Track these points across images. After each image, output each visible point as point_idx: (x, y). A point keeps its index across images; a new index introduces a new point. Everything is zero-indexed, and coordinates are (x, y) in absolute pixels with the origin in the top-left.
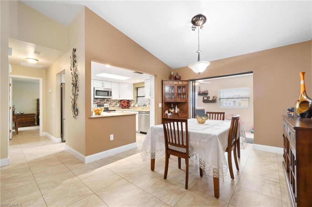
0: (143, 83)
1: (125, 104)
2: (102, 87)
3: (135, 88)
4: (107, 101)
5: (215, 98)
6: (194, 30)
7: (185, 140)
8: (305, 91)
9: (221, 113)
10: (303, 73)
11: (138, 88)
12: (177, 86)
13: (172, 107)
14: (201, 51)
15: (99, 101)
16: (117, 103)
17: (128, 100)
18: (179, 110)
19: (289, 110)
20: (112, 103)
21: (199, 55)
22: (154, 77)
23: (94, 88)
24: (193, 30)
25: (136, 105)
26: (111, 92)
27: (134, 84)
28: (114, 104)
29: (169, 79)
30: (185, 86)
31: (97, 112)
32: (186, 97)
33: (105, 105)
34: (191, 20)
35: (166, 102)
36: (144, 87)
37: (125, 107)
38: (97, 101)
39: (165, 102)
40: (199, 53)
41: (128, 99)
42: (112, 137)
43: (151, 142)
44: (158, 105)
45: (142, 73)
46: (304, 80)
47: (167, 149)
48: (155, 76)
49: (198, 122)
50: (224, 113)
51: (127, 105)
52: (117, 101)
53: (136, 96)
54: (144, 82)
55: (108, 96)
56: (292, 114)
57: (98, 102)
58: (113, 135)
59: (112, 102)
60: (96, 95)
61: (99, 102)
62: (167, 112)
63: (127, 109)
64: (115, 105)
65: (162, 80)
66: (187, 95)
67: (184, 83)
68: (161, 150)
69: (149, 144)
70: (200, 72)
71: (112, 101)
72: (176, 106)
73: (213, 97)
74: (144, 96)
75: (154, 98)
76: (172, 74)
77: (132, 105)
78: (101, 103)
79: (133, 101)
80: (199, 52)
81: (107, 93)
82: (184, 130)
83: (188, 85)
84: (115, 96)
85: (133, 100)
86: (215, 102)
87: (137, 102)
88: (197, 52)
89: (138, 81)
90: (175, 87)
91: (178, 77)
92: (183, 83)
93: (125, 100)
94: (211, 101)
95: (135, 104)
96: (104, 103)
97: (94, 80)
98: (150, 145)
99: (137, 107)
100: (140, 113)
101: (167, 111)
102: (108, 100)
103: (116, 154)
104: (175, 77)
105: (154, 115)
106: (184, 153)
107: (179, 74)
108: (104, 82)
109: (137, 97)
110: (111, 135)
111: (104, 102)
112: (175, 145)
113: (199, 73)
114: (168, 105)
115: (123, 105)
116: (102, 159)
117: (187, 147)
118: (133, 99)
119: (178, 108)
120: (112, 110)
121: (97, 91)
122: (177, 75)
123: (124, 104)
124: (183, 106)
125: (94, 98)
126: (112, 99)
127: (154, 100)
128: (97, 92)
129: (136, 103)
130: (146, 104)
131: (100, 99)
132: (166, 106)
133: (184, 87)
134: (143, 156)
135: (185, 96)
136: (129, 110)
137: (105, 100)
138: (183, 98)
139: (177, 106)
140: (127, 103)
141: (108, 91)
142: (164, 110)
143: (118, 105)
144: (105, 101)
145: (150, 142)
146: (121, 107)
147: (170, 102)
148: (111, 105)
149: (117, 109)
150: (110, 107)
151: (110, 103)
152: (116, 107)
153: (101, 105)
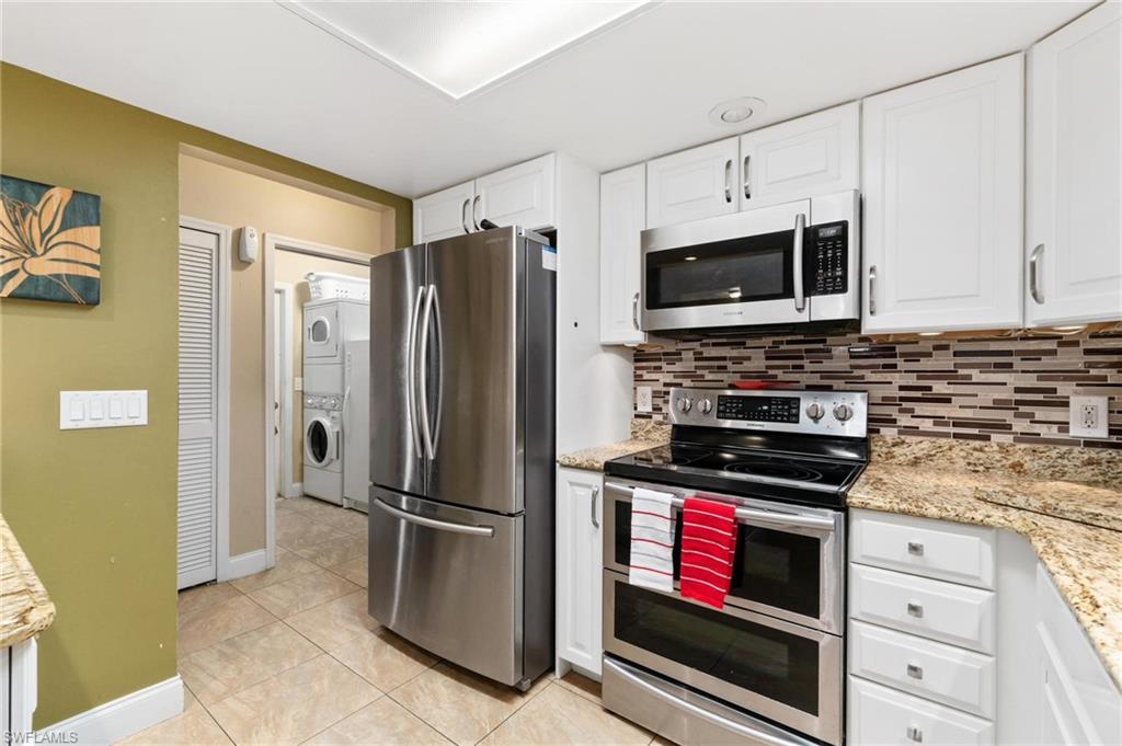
15: (758, 362)
16: (1064, 389)
20: (940, 387)
28: (988, 396)
33: (808, 401)
38: (738, 360)
52: (1073, 359)
57: (747, 366)
59: (949, 376)
61: (761, 375)
64: (1000, 405)
71: (944, 361)
78: (781, 375)
96: (808, 380)
111: (826, 375)
126: (871, 326)
131: (768, 341)
137: (840, 351)
148: (920, 408)
149: (1058, 474)
150: (913, 430)
151: (912, 380)
152: (1024, 437)
153: (767, 400)
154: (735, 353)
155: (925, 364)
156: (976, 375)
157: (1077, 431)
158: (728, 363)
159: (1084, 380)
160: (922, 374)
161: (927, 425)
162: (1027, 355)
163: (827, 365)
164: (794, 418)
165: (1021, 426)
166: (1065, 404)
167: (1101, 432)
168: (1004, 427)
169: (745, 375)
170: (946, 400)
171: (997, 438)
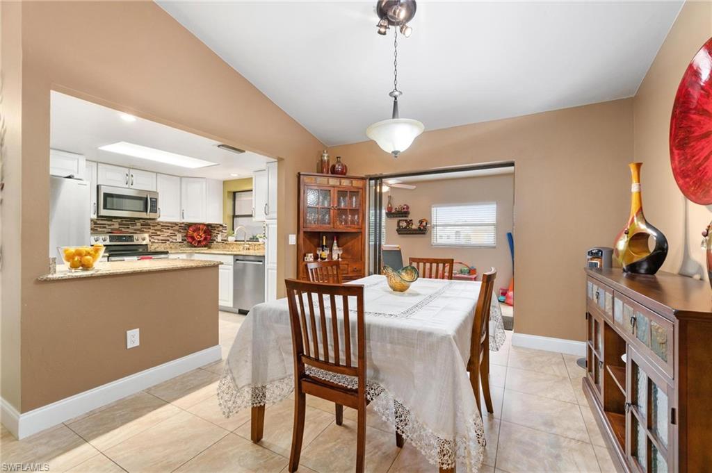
0: (250, 180)
1: (201, 235)
2: (127, 186)
3: (229, 192)
4: (142, 225)
5: (424, 224)
6: (384, 34)
7: (354, 350)
8: (641, 209)
9: (444, 262)
10: (639, 166)
11: (237, 194)
12: (336, 189)
13: (324, 244)
14: (401, 93)
16: (176, 233)
17: (209, 225)
18: (340, 253)
19: (590, 253)
20: (159, 233)
21: (395, 103)
22: (276, 163)
23: (98, 187)
24: (380, 32)
25: (231, 239)
26: (155, 202)
27: (224, 182)
28: (166, 234)
29: (318, 172)
30: (357, 190)
31: (76, 259)
32: (358, 218)
33: (135, 236)
34: (376, 6)
35: (309, 230)
36: (252, 190)
37: (199, 242)
39: (304, 232)
40: (396, 99)
41: (207, 223)
42: (133, 338)
43: (253, 352)
44: (287, 239)
45: (244, 151)
46: (639, 182)
47: (301, 376)
48: (280, 160)
49: (391, 287)
50: (451, 262)
51: (205, 239)
52: (177, 228)
53: (231, 214)
54: (252, 178)
55: (147, 212)
56: (597, 261)
57: (112, 227)
58: (137, 330)
59: (158, 230)
60: (105, 207)
61: (116, 229)
62: (310, 257)
63: (205, 250)
64: (168, 236)
65: (299, 173)
66: (361, 215)
67: (356, 183)
68: (283, 379)
69: (246, 361)
70: (397, 149)
71: (159, 227)
72: (335, 241)
73: (420, 221)
74: (251, 216)
75: (276, 221)
76: (326, 158)
77: (219, 238)
79: (221, 228)
80: (396, 93)
81: (141, 203)
82: (353, 316)
83: (364, 188)
84: (167, 213)
85: (221, 225)
86: (424, 234)
87: (233, 230)
88: (391, 94)
89: (234, 175)
90: (332, 192)
91: (339, 168)
92: (352, 183)
93: (200, 224)
94: (415, 230)
95: (227, 236)
96: (133, 231)
97: (98, 163)
98: (249, 365)
99: (232, 244)
100: (237, 260)
101: (312, 254)
102: (146, 224)
103: (149, 391)
104: (334, 167)
105: (276, 265)
106: (351, 390)
107: (343, 161)
108: (132, 172)
109: (234, 216)
110: (129, 333)
111: (135, 230)
112: (325, 365)
113: (395, 153)
114: (313, 239)
115: (193, 238)
116: (92, 413)
117: (360, 372)
118: (221, 223)
119: (338, 246)
120: (158, 250)
121: (106, 196)
122: (338, 162)
123: (195, 234)
124: (353, 241)
125: (98, 216)
126: (159, 220)
127: (276, 226)
128: (108, 199)
129: (231, 232)
130: (258, 237)
131: (119, 220)
132: (308, 242)
133: (354, 193)
134: (226, 401)
135: (356, 217)
136: (209, 251)
137: (138, 224)
138: (353, 222)
139: (337, 243)
140: (205, 232)
141: (147, 198)
142: (303, 252)
143: (179, 238)
144: (138, 226)
145: (250, 354)
146: (188, 242)
147: (320, 232)
148: (155, 237)
149: (176, 248)
150: (154, 242)
151: (154, 231)
152: (172, 242)
153: (125, 236)
154: (109, 223)
155: (156, 228)
156: (165, 231)
157: (178, 240)
158: (107, 226)
159: (179, 232)
160: (156, 230)
161: (156, 241)
162: (172, 227)
163: (135, 227)
164: (133, 241)
165: (171, 240)
166: (176, 236)
167: (180, 241)
168: (168, 240)
169: (112, 229)
170: (159, 235)
171: (168, 243)
